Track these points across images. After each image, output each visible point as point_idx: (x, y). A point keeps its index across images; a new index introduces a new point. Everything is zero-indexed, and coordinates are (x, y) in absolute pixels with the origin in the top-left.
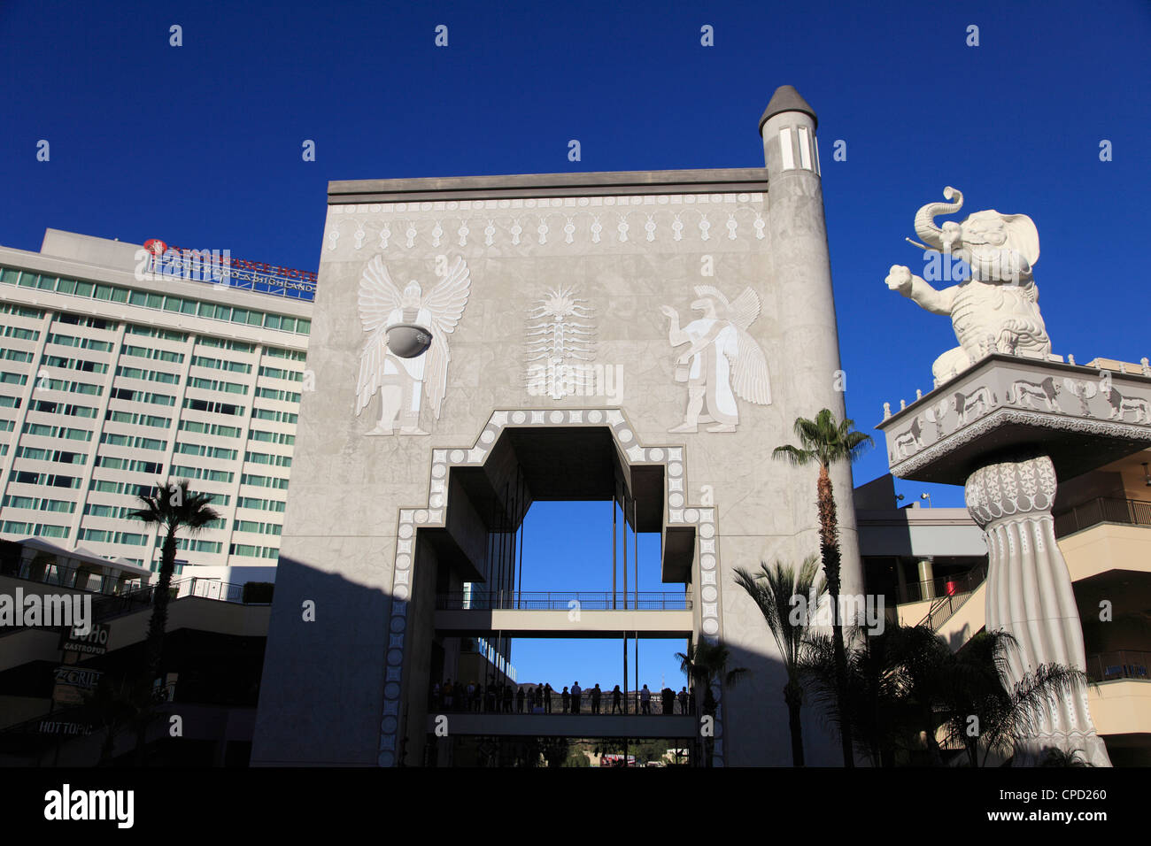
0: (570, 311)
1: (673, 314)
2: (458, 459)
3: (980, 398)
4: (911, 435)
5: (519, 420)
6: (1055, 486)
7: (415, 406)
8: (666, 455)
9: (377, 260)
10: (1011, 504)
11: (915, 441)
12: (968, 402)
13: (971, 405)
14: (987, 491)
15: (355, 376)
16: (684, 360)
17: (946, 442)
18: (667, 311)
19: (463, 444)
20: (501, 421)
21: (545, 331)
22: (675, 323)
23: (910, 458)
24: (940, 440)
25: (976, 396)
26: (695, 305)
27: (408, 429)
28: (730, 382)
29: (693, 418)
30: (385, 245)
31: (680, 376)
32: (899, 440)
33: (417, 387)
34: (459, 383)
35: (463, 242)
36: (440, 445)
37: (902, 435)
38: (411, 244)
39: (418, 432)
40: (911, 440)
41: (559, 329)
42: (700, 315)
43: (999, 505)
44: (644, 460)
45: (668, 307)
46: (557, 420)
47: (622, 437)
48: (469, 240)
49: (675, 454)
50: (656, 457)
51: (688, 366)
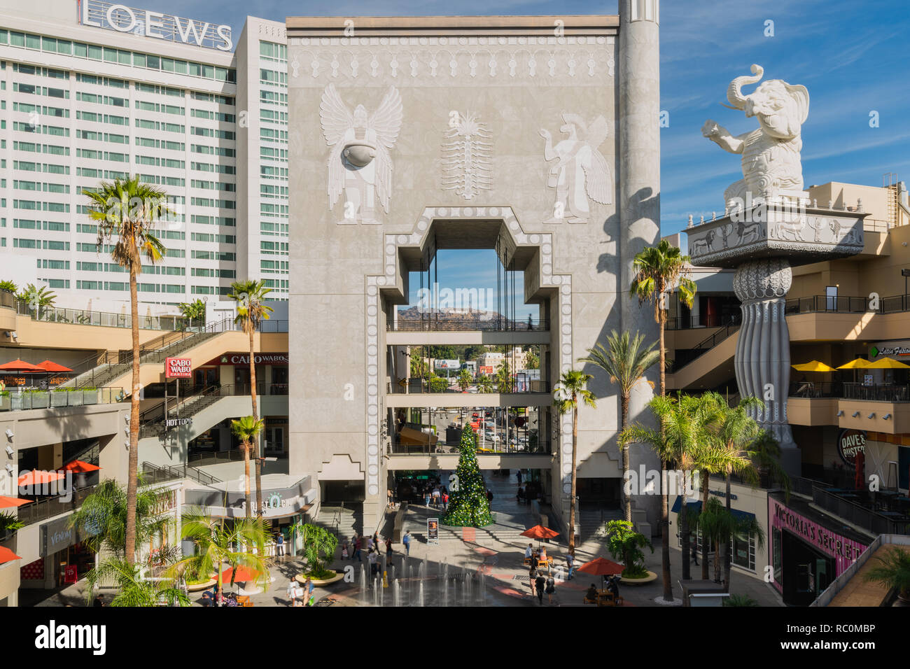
0: (476, 132)
1: (547, 135)
2: (403, 242)
3: (754, 230)
4: (704, 242)
5: (443, 214)
6: (790, 284)
7: (371, 203)
8: (541, 240)
9: (332, 87)
10: (762, 293)
11: (707, 246)
12: (746, 230)
13: (748, 233)
14: (748, 283)
15: (326, 180)
16: (555, 170)
17: (728, 252)
18: (544, 133)
19: (406, 232)
20: (430, 214)
21: (458, 147)
22: (549, 143)
23: (702, 256)
24: (725, 250)
25: (752, 228)
26: (563, 128)
27: (366, 221)
28: (585, 187)
29: (560, 213)
30: (335, 74)
31: (552, 183)
32: (696, 242)
33: (371, 190)
34: (399, 187)
35: (394, 74)
36: (390, 232)
37: (699, 239)
38: (355, 74)
39: (374, 222)
40: (705, 245)
41: (468, 146)
42: (567, 136)
43: (754, 292)
44: (526, 242)
45: (544, 130)
46: (468, 214)
47: (512, 226)
48: (399, 72)
49: (547, 238)
50: (534, 241)
51: (557, 176)
